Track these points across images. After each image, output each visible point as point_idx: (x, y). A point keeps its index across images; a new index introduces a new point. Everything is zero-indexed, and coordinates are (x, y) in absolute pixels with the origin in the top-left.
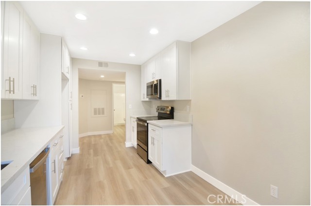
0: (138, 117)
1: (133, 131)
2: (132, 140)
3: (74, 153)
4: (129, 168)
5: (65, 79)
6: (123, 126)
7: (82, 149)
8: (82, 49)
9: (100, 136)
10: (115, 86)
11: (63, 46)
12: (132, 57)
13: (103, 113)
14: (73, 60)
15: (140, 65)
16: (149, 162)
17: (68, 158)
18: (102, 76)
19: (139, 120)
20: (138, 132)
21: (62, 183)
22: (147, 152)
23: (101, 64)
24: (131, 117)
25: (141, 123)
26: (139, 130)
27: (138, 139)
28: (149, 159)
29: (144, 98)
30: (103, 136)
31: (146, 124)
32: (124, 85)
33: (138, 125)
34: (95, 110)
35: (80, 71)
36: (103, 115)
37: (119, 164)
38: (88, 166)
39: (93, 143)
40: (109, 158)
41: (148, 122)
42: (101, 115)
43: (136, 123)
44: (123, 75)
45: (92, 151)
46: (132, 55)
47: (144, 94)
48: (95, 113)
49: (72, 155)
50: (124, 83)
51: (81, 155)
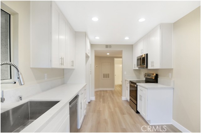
0: (130, 80)
1: (127, 90)
2: (126, 96)
3: (92, 100)
4: (124, 114)
5: (87, 57)
6: (121, 86)
7: (96, 98)
8: (97, 39)
9: (106, 91)
10: (116, 59)
11: (86, 38)
13: (108, 77)
14: (92, 45)
15: (132, 45)
16: (138, 112)
17: (89, 103)
18: (108, 54)
19: (131, 82)
20: (130, 91)
21: (85, 116)
22: (137, 105)
23: (107, 46)
24: (126, 80)
25: (133, 85)
26: (131, 89)
27: (130, 95)
28: (138, 110)
29: (135, 67)
30: (108, 91)
31: (136, 86)
32: (121, 59)
33: (131, 86)
34: (104, 75)
35: (95, 51)
37: (117, 110)
38: (99, 108)
39: (102, 95)
40: (111, 105)
41: (137, 84)
42: (107, 78)
43: (129, 84)
44: (121, 52)
45: (101, 100)
46: (127, 38)
47: (135, 65)
48: (104, 77)
49: (91, 101)
50: (121, 57)
51: (96, 101)
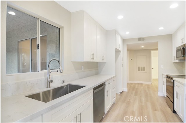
0: (167, 74)
1: (164, 85)
2: (163, 92)
3: (124, 91)
4: (156, 110)
5: (118, 52)
6: (158, 80)
7: (129, 90)
8: (127, 34)
9: (142, 84)
10: (152, 52)
11: (116, 35)
12: (161, 29)
13: (144, 70)
14: (124, 41)
15: (172, 35)
16: (174, 112)
17: (121, 93)
18: (143, 47)
19: (168, 77)
20: (167, 86)
22: (173, 103)
23: (139, 39)
24: (163, 74)
25: (170, 80)
26: (168, 85)
27: (167, 92)
28: (175, 109)
29: (174, 60)
30: (143, 85)
31: (172, 81)
32: (157, 51)
33: (167, 81)
34: (139, 68)
35: (128, 45)
36: (144, 72)
37: (149, 105)
38: (129, 100)
39: (136, 87)
40: (143, 99)
41: (174, 79)
42: (143, 71)
43: (166, 79)
44: (156, 44)
45: (134, 92)
46: (161, 28)
47: (174, 57)
48: (139, 70)
49: (123, 91)
50: (157, 49)
51: (128, 93)
